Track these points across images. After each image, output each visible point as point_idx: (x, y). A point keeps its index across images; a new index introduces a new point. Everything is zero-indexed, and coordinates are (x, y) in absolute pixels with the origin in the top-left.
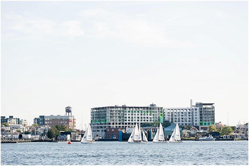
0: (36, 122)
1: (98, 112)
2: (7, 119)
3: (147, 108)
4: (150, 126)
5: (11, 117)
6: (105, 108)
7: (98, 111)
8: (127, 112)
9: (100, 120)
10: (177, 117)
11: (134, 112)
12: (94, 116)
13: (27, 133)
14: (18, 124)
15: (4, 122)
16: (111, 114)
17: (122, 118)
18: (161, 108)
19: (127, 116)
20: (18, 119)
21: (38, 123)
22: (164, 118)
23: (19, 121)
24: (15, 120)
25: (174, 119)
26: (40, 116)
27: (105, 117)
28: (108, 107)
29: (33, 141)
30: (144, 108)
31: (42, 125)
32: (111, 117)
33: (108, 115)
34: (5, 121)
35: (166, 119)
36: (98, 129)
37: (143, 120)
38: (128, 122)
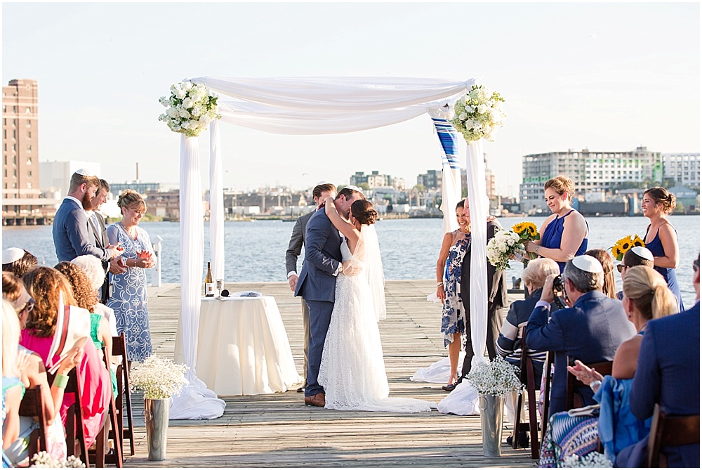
0: (422, 181)
1: (536, 162)
2: (368, 176)
3: (630, 154)
4: (635, 187)
5: (375, 173)
6: (549, 154)
7: (536, 159)
8: (592, 161)
9: (540, 178)
10: (690, 171)
11: (604, 161)
12: (529, 170)
13: (402, 202)
14: (389, 185)
15: (362, 182)
16: (560, 166)
17: (581, 174)
18: (658, 154)
19: (592, 169)
20: (388, 176)
21: (425, 184)
22: (664, 172)
23: (389, 180)
24: (382, 179)
25: (683, 174)
26: (428, 171)
27: (549, 172)
28: (555, 153)
29: (413, 218)
30: (624, 154)
31: (431, 186)
32: (560, 171)
33: (555, 167)
34: (364, 180)
35: (668, 174)
36: (536, 195)
37: (622, 178)
38: (592, 180)
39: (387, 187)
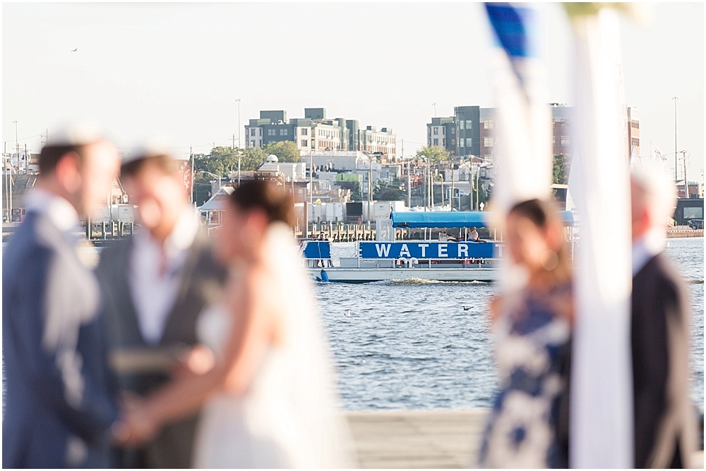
0: (441, 137)
2: (295, 123)
5: (315, 115)
13: (387, 194)
14: (351, 148)
15: (278, 138)
20: (350, 124)
21: (449, 145)
23: (352, 135)
24: (334, 130)
26: (460, 111)
31: (466, 151)
34: (284, 132)
39: (346, 153)
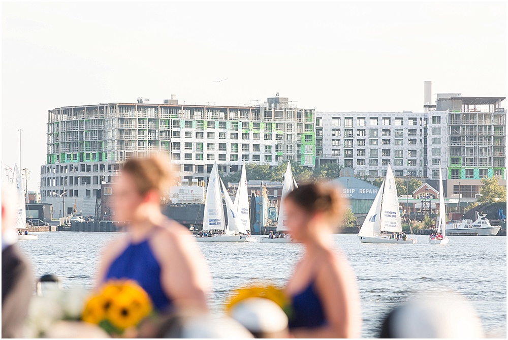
1: (76, 122)
3: (257, 111)
6: (101, 108)
7: (74, 118)
8: (183, 124)
9: (82, 154)
10: (368, 147)
11: (206, 124)
12: (61, 139)
16: (121, 131)
18: (309, 113)
19: (182, 140)
22: (319, 149)
25: (355, 153)
27: (101, 144)
28: (112, 106)
30: (244, 110)
32: (121, 142)
33: (112, 134)
35: (328, 153)
36: (74, 188)
37: (240, 157)
38: (183, 161)
